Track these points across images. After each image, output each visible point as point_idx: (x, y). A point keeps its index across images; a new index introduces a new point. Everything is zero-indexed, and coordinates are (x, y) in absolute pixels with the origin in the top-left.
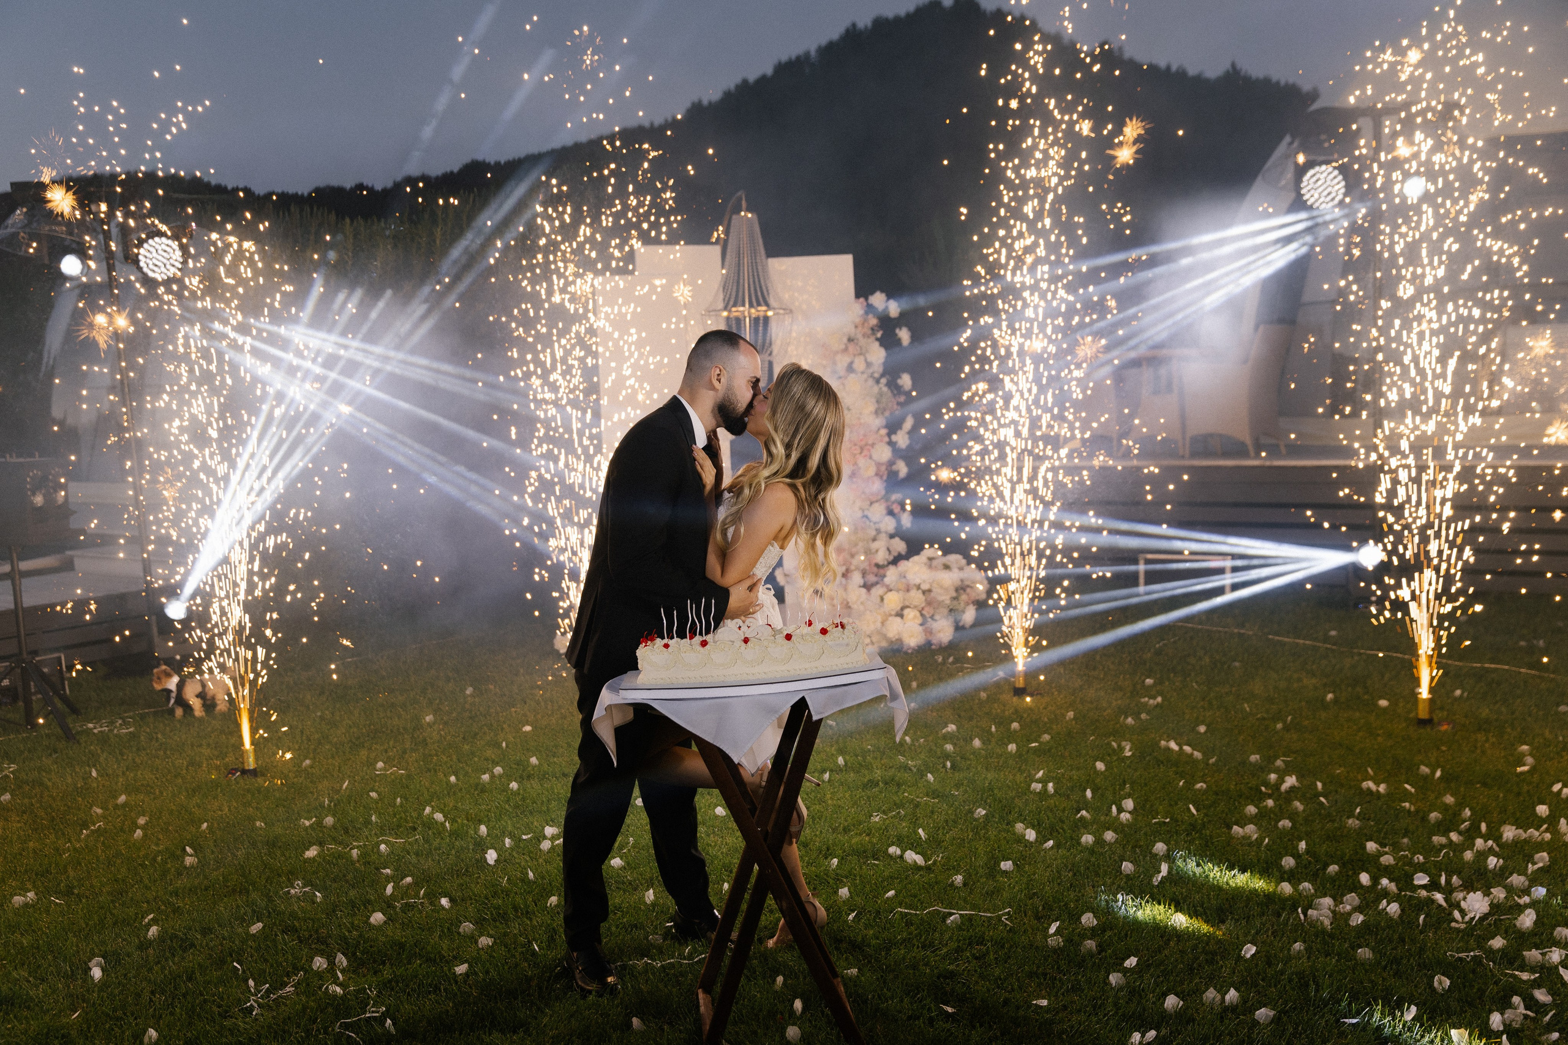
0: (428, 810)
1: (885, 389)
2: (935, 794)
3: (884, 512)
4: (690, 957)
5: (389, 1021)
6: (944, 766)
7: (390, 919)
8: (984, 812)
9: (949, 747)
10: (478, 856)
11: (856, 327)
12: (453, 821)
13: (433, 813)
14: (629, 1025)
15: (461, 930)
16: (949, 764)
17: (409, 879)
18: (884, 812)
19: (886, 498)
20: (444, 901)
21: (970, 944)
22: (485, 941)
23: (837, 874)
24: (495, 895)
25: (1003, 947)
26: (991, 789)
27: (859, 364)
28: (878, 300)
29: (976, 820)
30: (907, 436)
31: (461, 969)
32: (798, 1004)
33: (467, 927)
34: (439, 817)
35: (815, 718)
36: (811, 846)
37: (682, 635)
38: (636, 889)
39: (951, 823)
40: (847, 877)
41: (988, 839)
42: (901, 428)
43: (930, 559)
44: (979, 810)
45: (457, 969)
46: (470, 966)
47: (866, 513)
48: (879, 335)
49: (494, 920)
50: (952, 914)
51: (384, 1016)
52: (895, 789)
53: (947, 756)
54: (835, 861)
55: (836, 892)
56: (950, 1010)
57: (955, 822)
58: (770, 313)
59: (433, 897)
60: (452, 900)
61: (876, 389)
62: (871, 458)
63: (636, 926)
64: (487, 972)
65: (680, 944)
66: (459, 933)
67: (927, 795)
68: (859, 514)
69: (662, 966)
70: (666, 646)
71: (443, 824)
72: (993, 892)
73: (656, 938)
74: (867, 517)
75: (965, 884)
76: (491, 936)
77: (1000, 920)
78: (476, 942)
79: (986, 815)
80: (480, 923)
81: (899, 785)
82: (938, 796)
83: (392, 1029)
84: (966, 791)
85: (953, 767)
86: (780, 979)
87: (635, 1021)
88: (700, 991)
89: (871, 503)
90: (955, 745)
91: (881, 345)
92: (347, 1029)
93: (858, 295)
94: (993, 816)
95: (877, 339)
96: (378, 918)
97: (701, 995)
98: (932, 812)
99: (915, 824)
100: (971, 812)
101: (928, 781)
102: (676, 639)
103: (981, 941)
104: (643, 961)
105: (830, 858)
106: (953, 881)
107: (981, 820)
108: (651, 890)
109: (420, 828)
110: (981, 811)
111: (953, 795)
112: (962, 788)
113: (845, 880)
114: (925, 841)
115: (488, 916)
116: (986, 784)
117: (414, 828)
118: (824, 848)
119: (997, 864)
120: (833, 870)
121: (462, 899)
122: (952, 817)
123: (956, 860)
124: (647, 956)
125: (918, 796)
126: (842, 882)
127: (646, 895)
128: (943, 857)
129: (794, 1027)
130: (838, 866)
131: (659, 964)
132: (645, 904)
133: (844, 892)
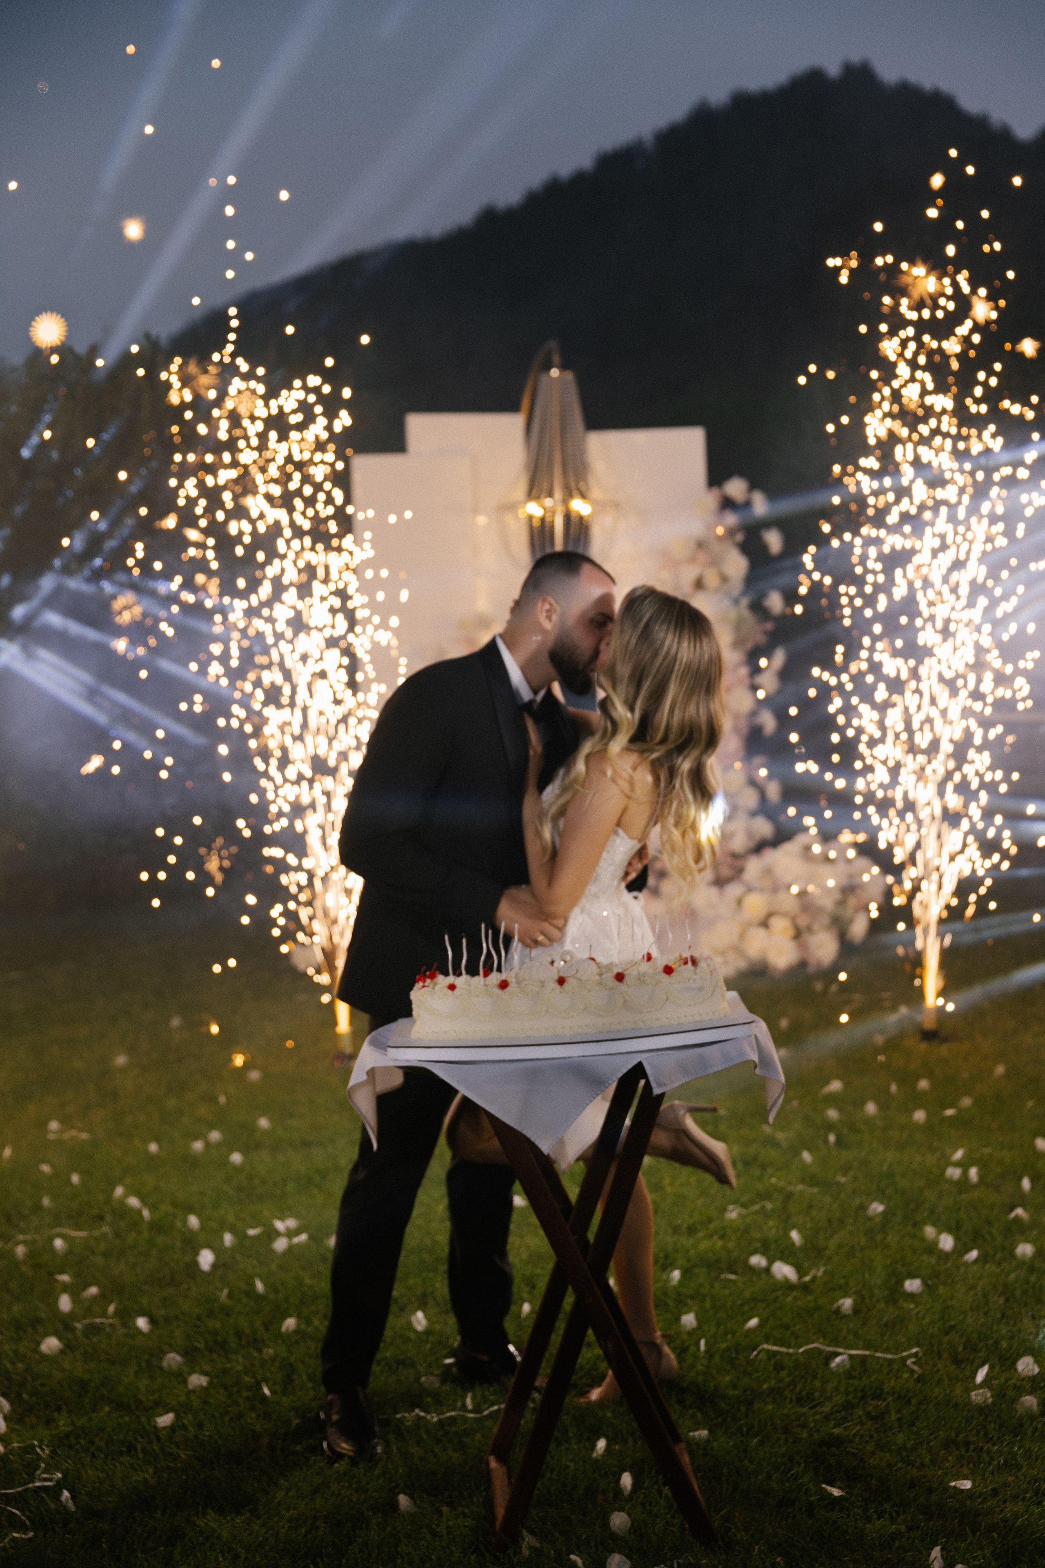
0: (119, 1191)
1: (746, 613)
2: (813, 1181)
3: (743, 781)
5: (66, 1494)
6: (826, 1141)
7: (69, 1347)
8: (882, 1209)
9: (833, 1114)
10: (187, 1259)
11: (708, 527)
12: (153, 1208)
13: (126, 1195)
14: (395, 1506)
15: (165, 1365)
16: (832, 1138)
17: (93, 1290)
18: (744, 1206)
19: (747, 761)
20: (142, 1323)
21: (863, 1398)
22: (197, 1380)
23: (679, 1294)
24: (211, 1314)
25: (909, 1404)
26: (892, 1176)
27: (712, 578)
28: (736, 487)
29: (870, 1219)
30: (775, 677)
31: (165, 1420)
32: (627, 1480)
33: (173, 1359)
34: (134, 1202)
35: (656, 1091)
37: (472, 971)
38: (401, 1309)
39: (836, 1224)
40: (692, 1298)
41: (888, 1247)
42: (767, 666)
43: (806, 849)
44: (875, 1205)
45: (159, 1421)
46: (178, 1417)
48: (740, 538)
49: (211, 1351)
50: (838, 1355)
51: (60, 1486)
52: (756, 1171)
53: (830, 1126)
54: (676, 1274)
55: (678, 1319)
56: (836, 1492)
57: (842, 1221)
59: (126, 1316)
60: (152, 1321)
61: (733, 611)
65: (462, 1391)
66: (161, 1368)
67: (804, 1183)
69: (440, 1421)
70: (452, 987)
71: (139, 1212)
72: (895, 1324)
73: (430, 1381)
75: (856, 1312)
76: (204, 1373)
77: (905, 1365)
78: (185, 1382)
79: (884, 1213)
80: (190, 1354)
81: (763, 1167)
82: (818, 1183)
83: (71, 1505)
84: (855, 1178)
85: (839, 1142)
86: (601, 1444)
87: (403, 1500)
88: (493, 1460)
90: (840, 1110)
91: (742, 553)
92: (9, 1504)
93: (711, 481)
94: (895, 1215)
95: (737, 545)
96: (51, 1344)
97: (493, 1464)
98: (810, 1207)
99: (788, 1225)
100: (863, 1207)
101: (803, 1162)
102: (465, 977)
103: (879, 1395)
104: (413, 1414)
105: (669, 1270)
106: (839, 1307)
107: (878, 1220)
108: (420, 1315)
109: (109, 1218)
110: (877, 1208)
111: (838, 1184)
112: (851, 1174)
113: (689, 1302)
114: (800, 1248)
115: (201, 1346)
116: (885, 1168)
117: (101, 1218)
118: (661, 1255)
119: (900, 1283)
120: (674, 1287)
121: (167, 1320)
122: (838, 1214)
123: (844, 1277)
124: (419, 1407)
125: (790, 1183)
126: (685, 1304)
127: (413, 1319)
128: (824, 1272)
129: (621, 1513)
130: (680, 1281)
131: (435, 1419)
132: (416, 1331)
133: (689, 1320)
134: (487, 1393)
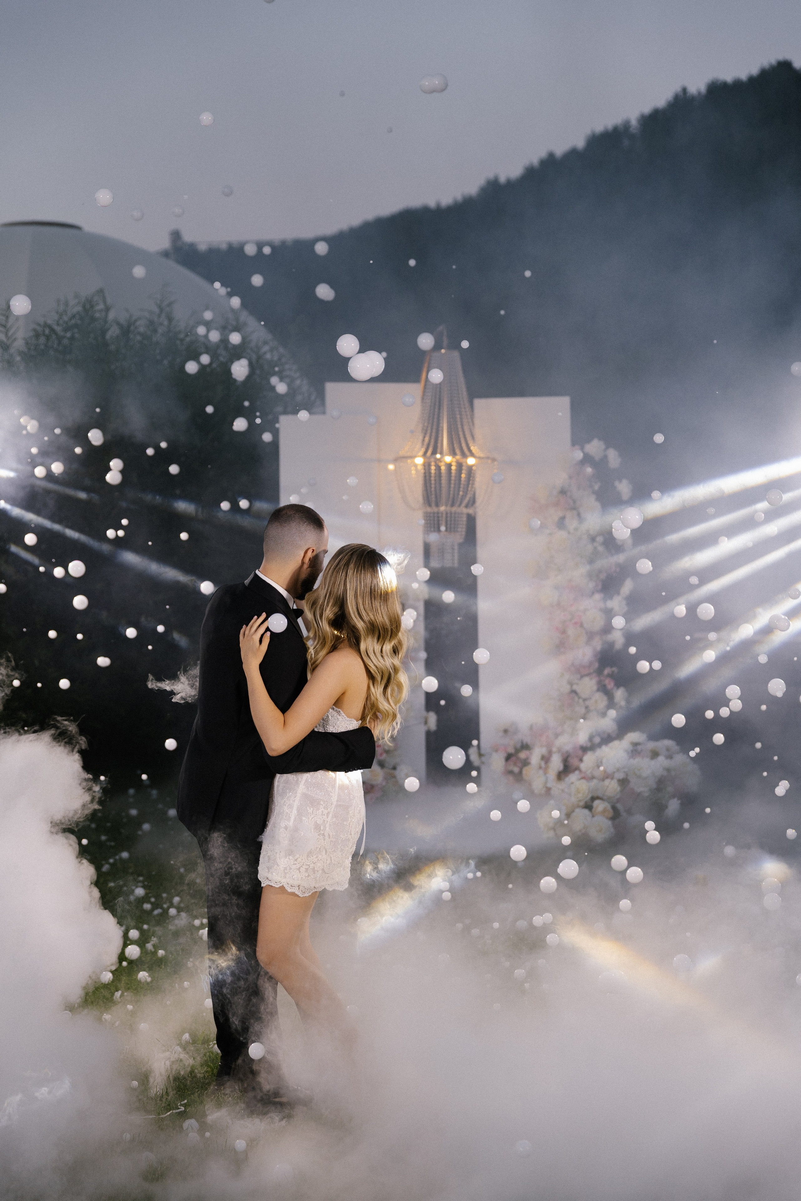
1: (601, 549)
3: (595, 688)
11: (570, 477)
19: (599, 672)
28: (595, 447)
30: (624, 602)
42: (618, 593)
43: (635, 744)
47: (575, 687)
48: (596, 487)
58: (471, 461)
61: (590, 547)
62: (581, 625)
68: (566, 688)
74: (574, 692)
89: (582, 677)
91: (598, 499)
93: (574, 443)
95: (594, 492)
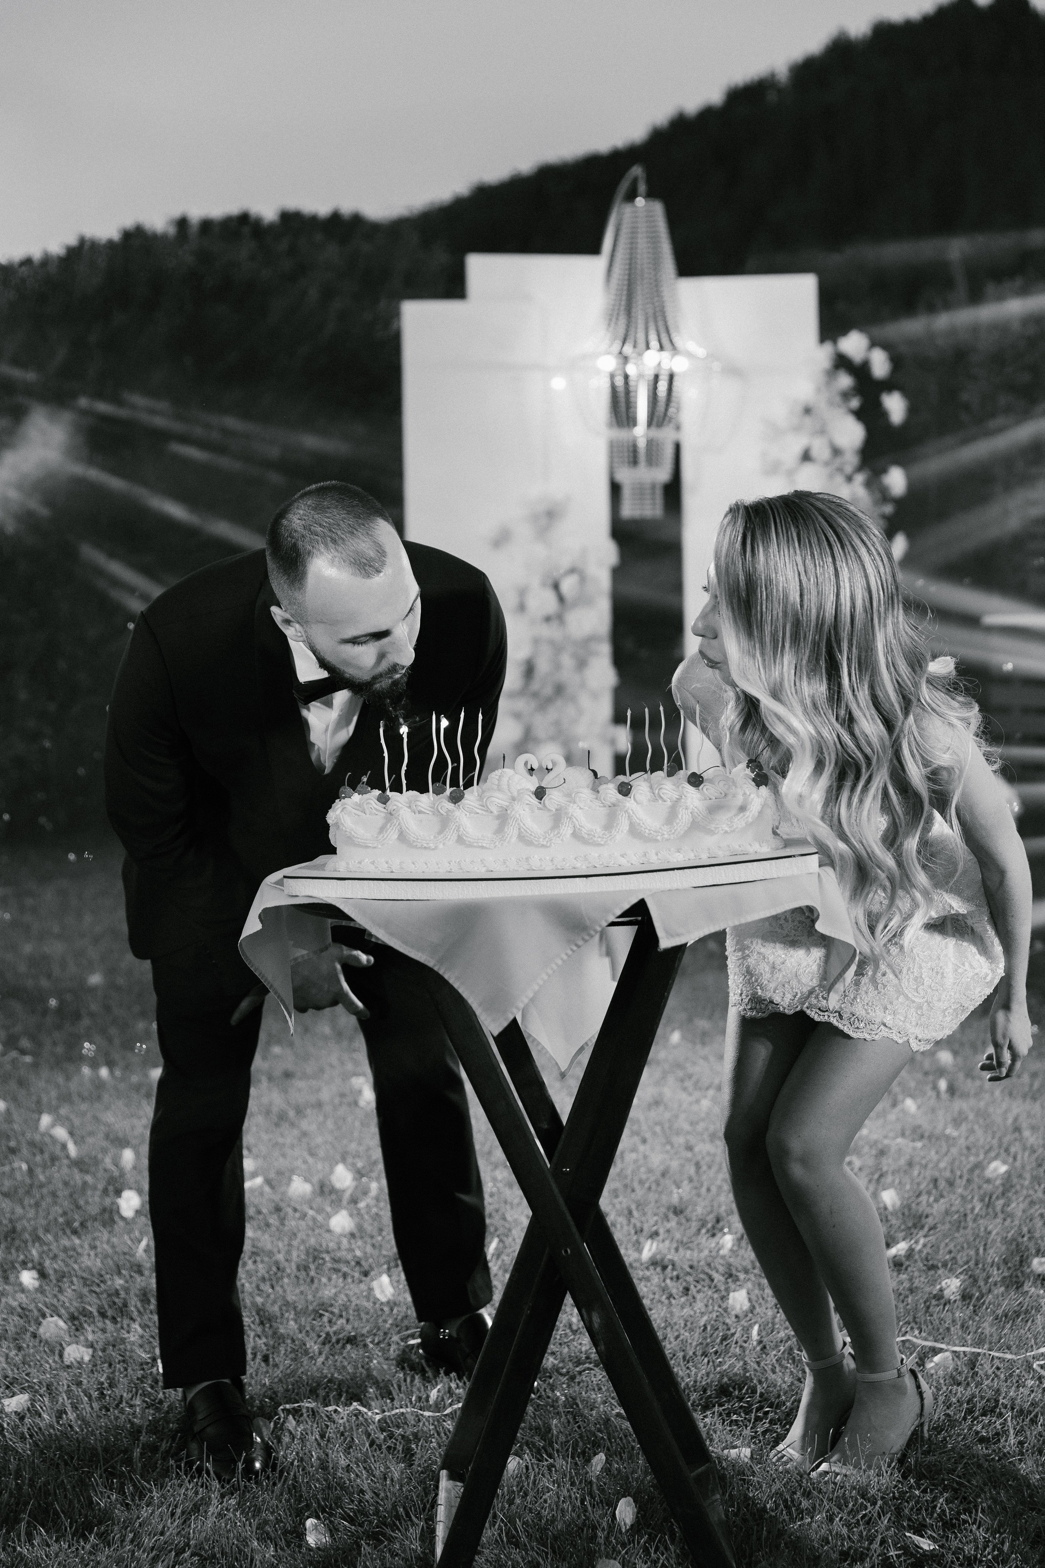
0: (46, 1120)
2: (918, 1134)
4: (438, 1406)
6: (935, 1088)
8: (1003, 1169)
9: (946, 1057)
10: (107, 1201)
11: (818, 391)
12: (81, 1141)
13: (53, 1125)
14: (300, 1534)
15: (41, 1330)
16: (943, 1085)
20: (28, 1278)
21: (970, 1411)
22: (76, 1352)
23: (729, 1265)
25: (1034, 1421)
26: (1017, 1129)
27: (820, 450)
28: (853, 343)
29: (988, 1181)
31: (15, 1404)
32: (626, 1513)
33: (53, 1326)
34: (61, 1133)
35: (665, 943)
36: (688, 1212)
38: (366, 1274)
39: (942, 1184)
40: (746, 1272)
41: (1011, 1216)
44: (994, 1165)
45: (6, 1402)
46: (33, 1400)
48: (855, 404)
49: (103, 1315)
50: (935, 1351)
53: (941, 1072)
54: (728, 1241)
55: (724, 1298)
57: (951, 1183)
60: (43, 1275)
63: (351, 1340)
64: (60, 1414)
65: (425, 1379)
66: (36, 1337)
67: (903, 1135)
69: (383, 1420)
70: (386, 801)
71: (64, 1145)
72: (1017, 1314)
73: (381, 1365)
75: (966, 1296)
76: (88, 1345)
77: (1030, 1367)
78: (61, 1356)
79: (1008, 1174)
80: (76, 1320)
82: (922, 1137)
84: (972, 1131)
85: (952, 1090)
86: (599, 1459)
87: (312, 1527)
88: (444, 1473)
90: (955, 1053)
91: (857, 419)
93: (823, 336)
94: (1020, 1176)
95: (852, 410)
97: (444, 1482)
98: (910, 1164)
99: (879, 1185)
100: (979, 1166)
101: (904, 1111)
103: (992, 1409)
104: (352, 1408)
105: (719, 1235)
106: (941, 1290)
107: (998, 1182)
108: (385, 1279)
109: (25, 1151)
110: (998, 1168)
111: (948, 1138)
112: (964, 1127)
113: (742, 1276)
114: (894, 1213)
115: (93, 1310)
116: (1010, 1121)
117: (13, 1151)
118: (711, 1218)
119: (1024, 1261)
120: (723, 1257)
121: (61, 1276)
122: (948, 1174)
123: (950, 1252)
124: (359, 1400)
125: (886, 1137)
126: (737, 1279)
127: (375, 1284)
128: (925, 1246)
129: (612, 1561)
130: (731, 1250)
131: (378, 1417)
132: (376, 1301)
133: (739, 1299)
134: (453, 1385)
